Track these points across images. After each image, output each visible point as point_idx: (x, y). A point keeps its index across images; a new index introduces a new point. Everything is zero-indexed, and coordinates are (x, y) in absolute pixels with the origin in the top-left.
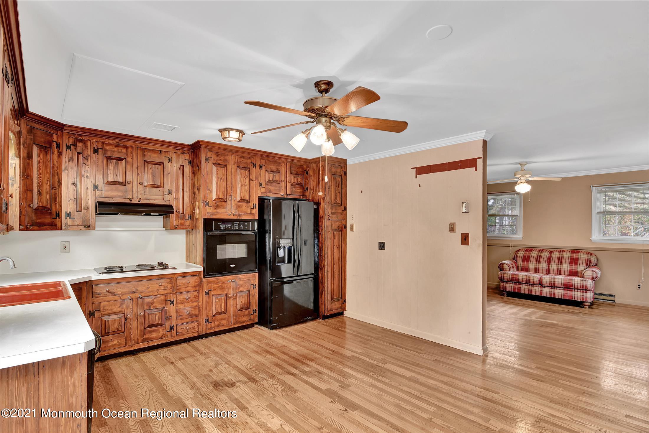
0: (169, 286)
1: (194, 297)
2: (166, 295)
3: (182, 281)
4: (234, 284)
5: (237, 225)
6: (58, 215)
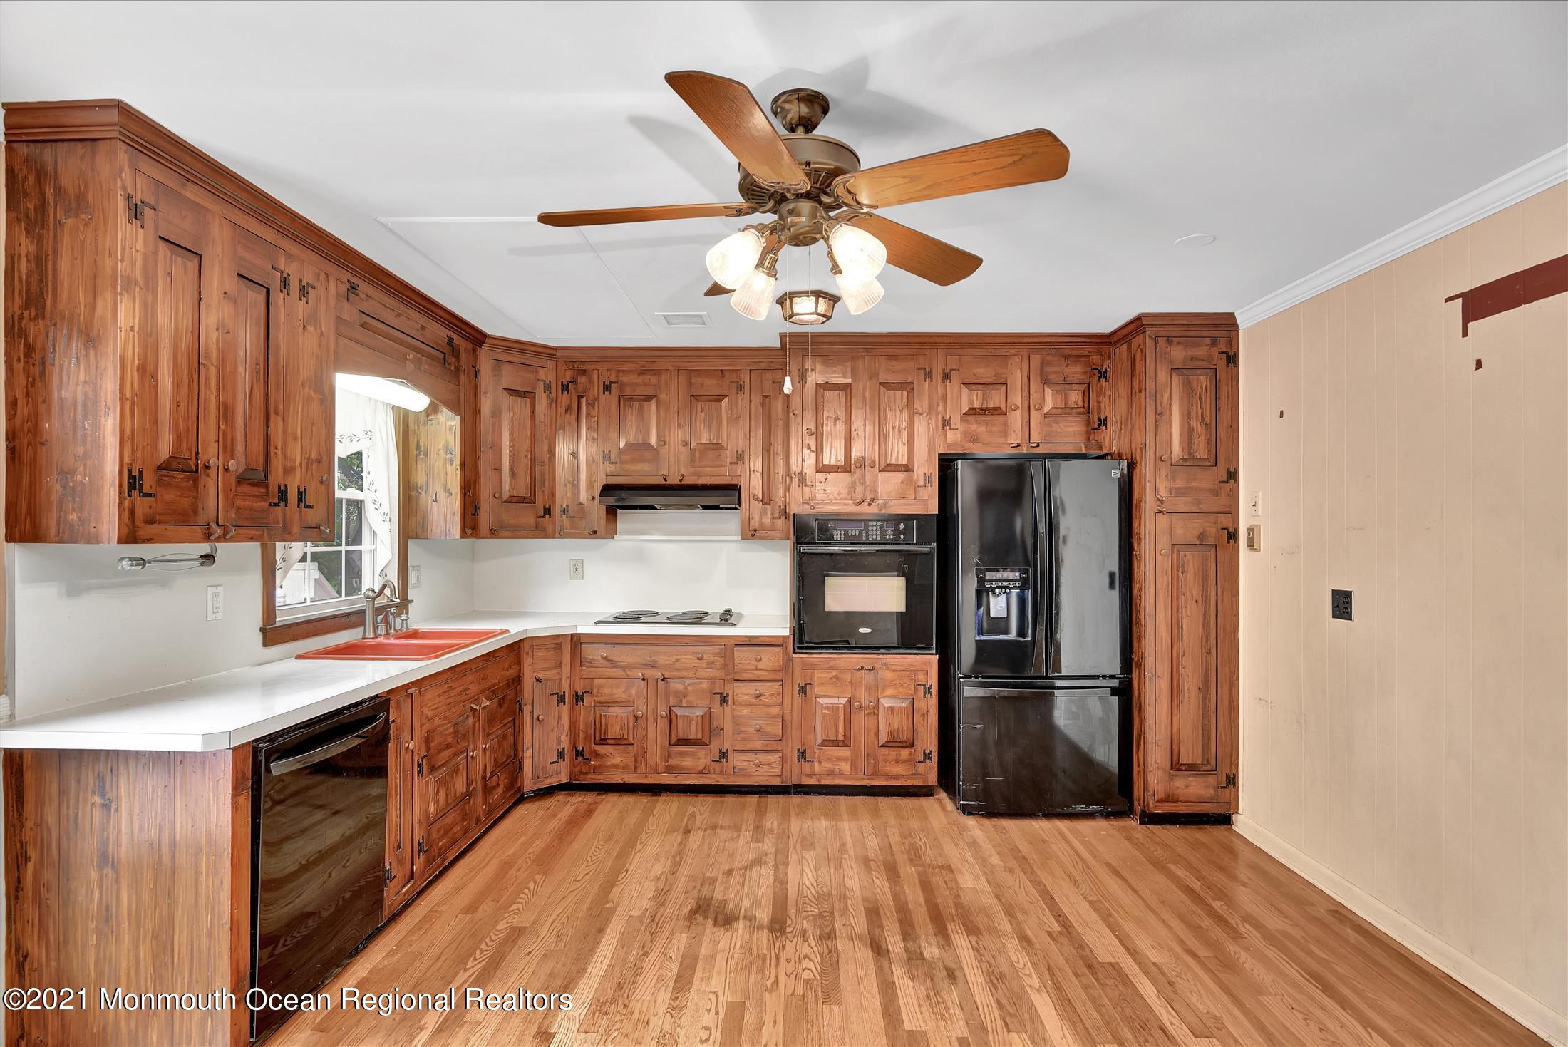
0: (719, 660)
1: (773, 695)
2: (712, 680)
3: (742, 656)
4: (870, 677)
5: (876, 530)
6: (548, 511)
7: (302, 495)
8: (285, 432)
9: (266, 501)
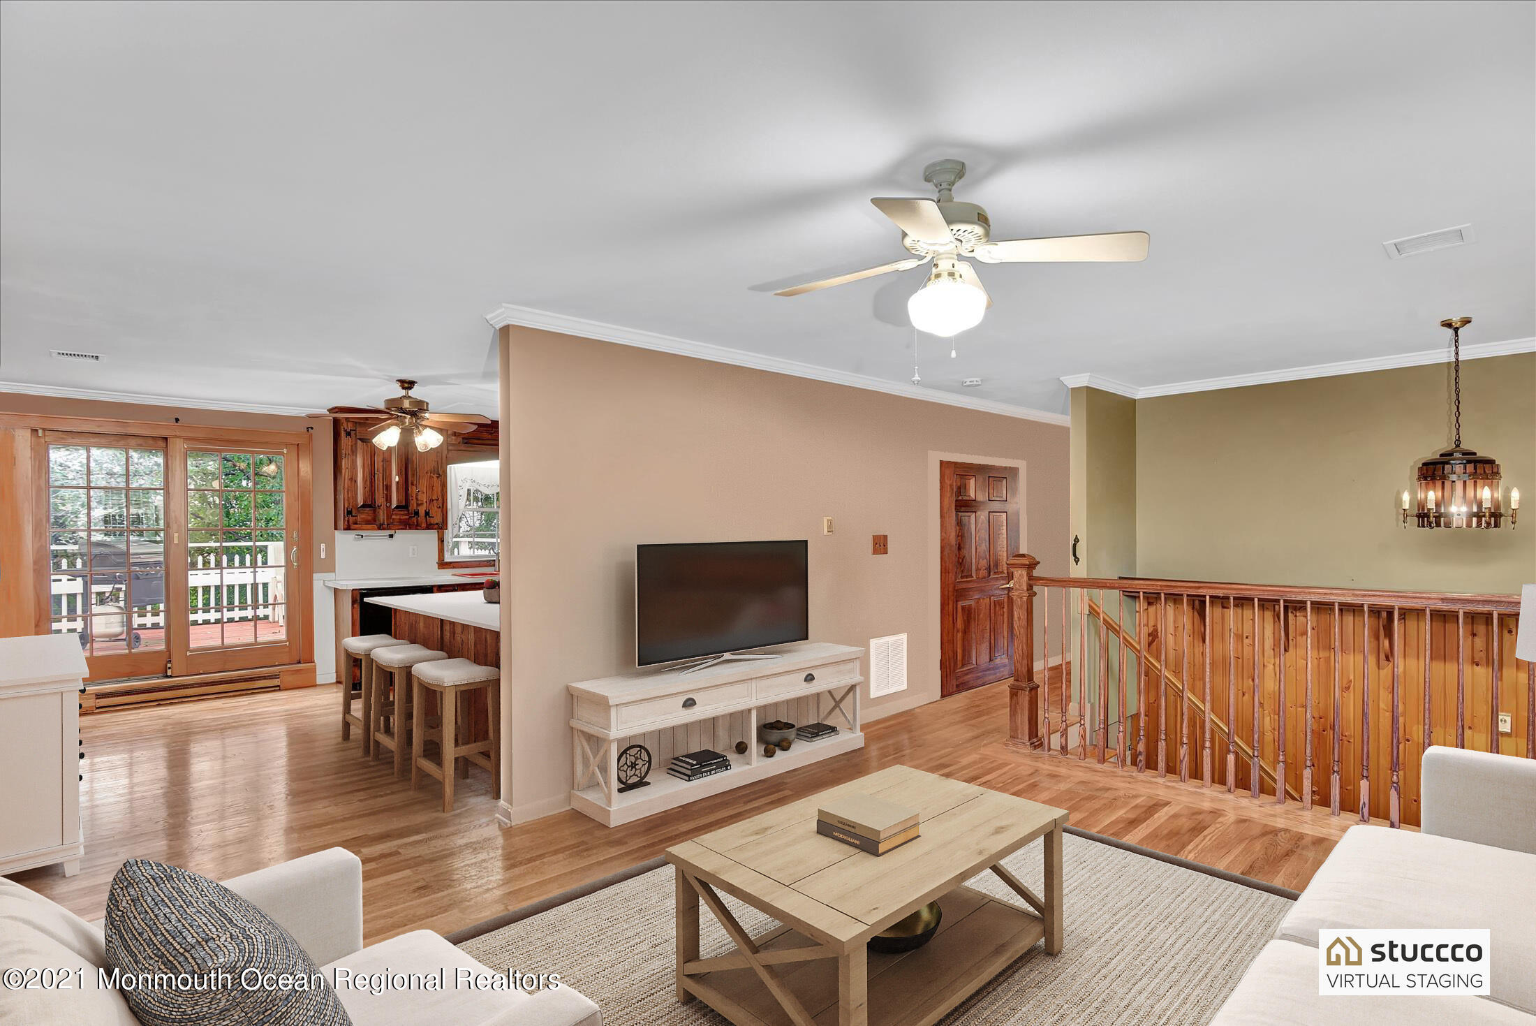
8: (417, 492)
9: (407, 516)
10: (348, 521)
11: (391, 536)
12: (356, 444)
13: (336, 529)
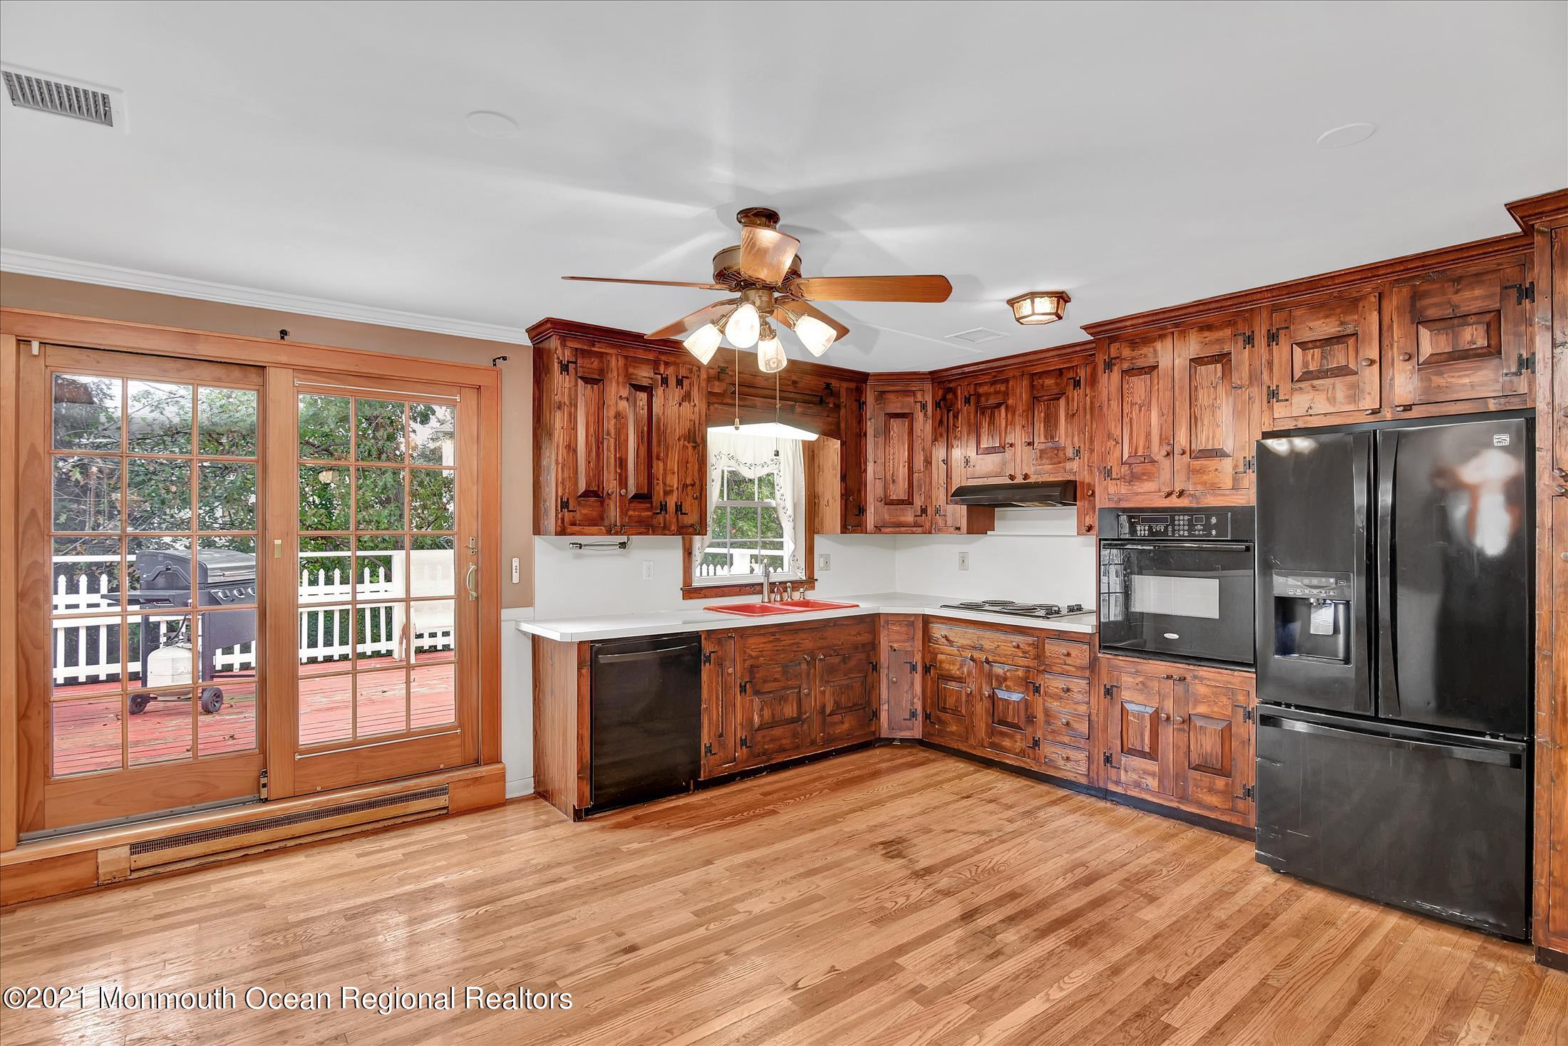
1: (1080, 691)
2: (1027, 668)
3: (1053, 648)
4: (1180, 688)
5: (1184, 525)
6: (924, 511)
7: (679, 508)
8: (665, 470)
9: (650, 511)
10: (563, 520)
11: (623, 545)
12: (576, 385)
13: (537, 530)
